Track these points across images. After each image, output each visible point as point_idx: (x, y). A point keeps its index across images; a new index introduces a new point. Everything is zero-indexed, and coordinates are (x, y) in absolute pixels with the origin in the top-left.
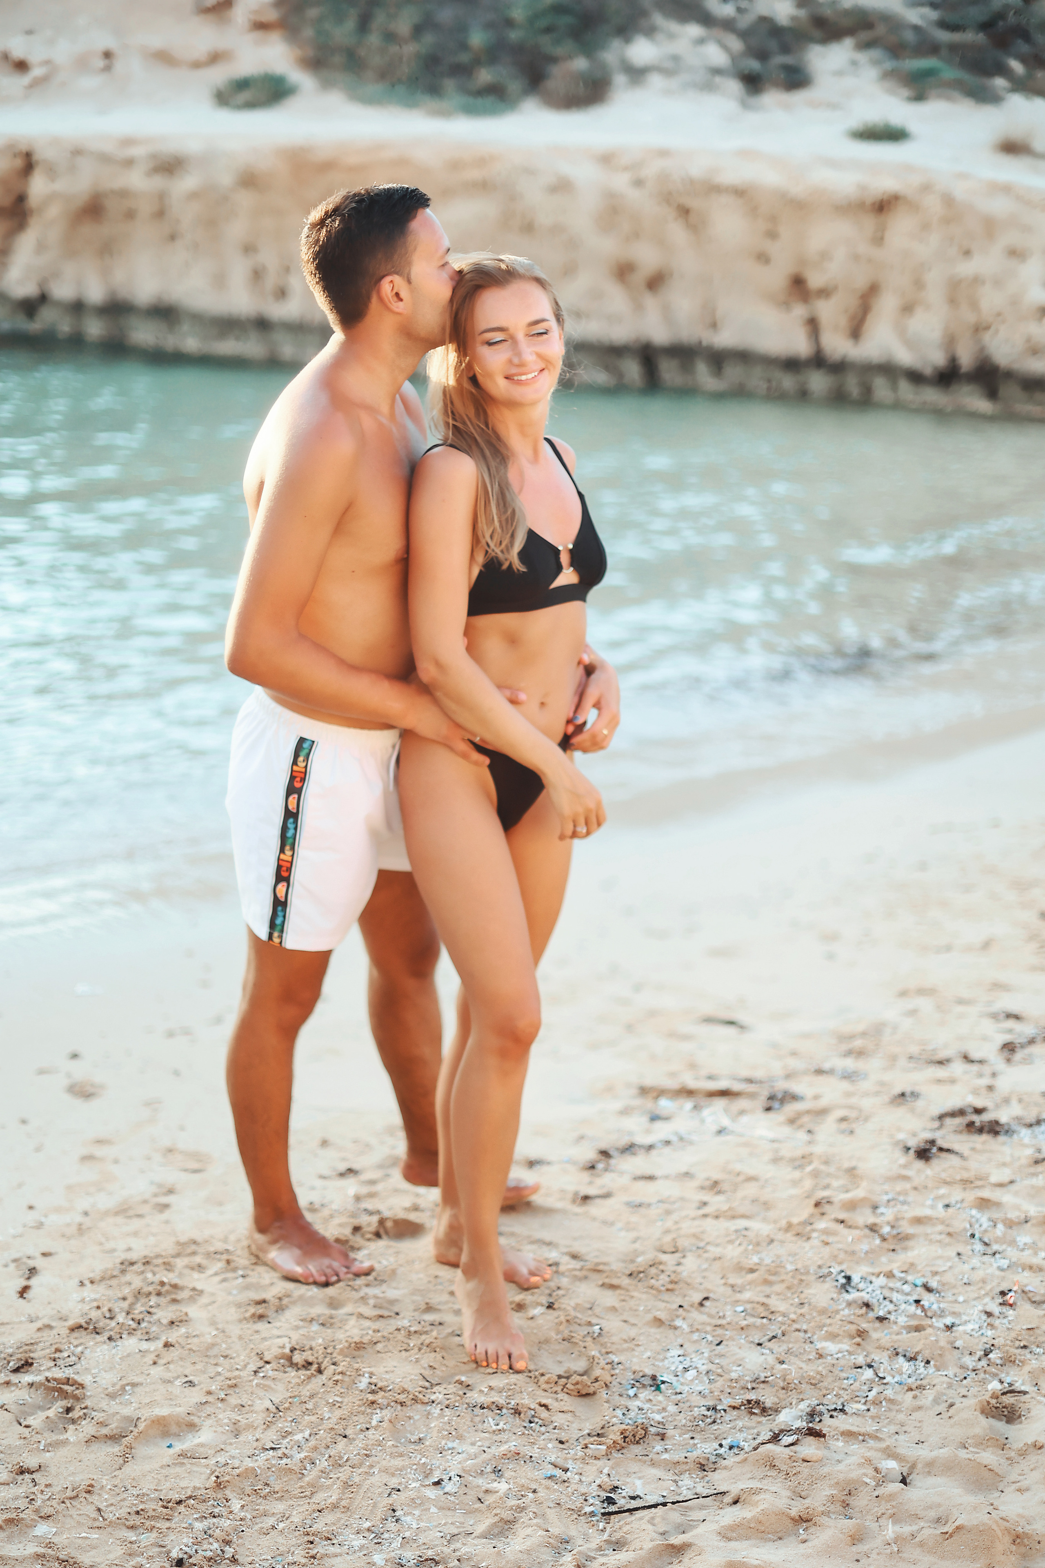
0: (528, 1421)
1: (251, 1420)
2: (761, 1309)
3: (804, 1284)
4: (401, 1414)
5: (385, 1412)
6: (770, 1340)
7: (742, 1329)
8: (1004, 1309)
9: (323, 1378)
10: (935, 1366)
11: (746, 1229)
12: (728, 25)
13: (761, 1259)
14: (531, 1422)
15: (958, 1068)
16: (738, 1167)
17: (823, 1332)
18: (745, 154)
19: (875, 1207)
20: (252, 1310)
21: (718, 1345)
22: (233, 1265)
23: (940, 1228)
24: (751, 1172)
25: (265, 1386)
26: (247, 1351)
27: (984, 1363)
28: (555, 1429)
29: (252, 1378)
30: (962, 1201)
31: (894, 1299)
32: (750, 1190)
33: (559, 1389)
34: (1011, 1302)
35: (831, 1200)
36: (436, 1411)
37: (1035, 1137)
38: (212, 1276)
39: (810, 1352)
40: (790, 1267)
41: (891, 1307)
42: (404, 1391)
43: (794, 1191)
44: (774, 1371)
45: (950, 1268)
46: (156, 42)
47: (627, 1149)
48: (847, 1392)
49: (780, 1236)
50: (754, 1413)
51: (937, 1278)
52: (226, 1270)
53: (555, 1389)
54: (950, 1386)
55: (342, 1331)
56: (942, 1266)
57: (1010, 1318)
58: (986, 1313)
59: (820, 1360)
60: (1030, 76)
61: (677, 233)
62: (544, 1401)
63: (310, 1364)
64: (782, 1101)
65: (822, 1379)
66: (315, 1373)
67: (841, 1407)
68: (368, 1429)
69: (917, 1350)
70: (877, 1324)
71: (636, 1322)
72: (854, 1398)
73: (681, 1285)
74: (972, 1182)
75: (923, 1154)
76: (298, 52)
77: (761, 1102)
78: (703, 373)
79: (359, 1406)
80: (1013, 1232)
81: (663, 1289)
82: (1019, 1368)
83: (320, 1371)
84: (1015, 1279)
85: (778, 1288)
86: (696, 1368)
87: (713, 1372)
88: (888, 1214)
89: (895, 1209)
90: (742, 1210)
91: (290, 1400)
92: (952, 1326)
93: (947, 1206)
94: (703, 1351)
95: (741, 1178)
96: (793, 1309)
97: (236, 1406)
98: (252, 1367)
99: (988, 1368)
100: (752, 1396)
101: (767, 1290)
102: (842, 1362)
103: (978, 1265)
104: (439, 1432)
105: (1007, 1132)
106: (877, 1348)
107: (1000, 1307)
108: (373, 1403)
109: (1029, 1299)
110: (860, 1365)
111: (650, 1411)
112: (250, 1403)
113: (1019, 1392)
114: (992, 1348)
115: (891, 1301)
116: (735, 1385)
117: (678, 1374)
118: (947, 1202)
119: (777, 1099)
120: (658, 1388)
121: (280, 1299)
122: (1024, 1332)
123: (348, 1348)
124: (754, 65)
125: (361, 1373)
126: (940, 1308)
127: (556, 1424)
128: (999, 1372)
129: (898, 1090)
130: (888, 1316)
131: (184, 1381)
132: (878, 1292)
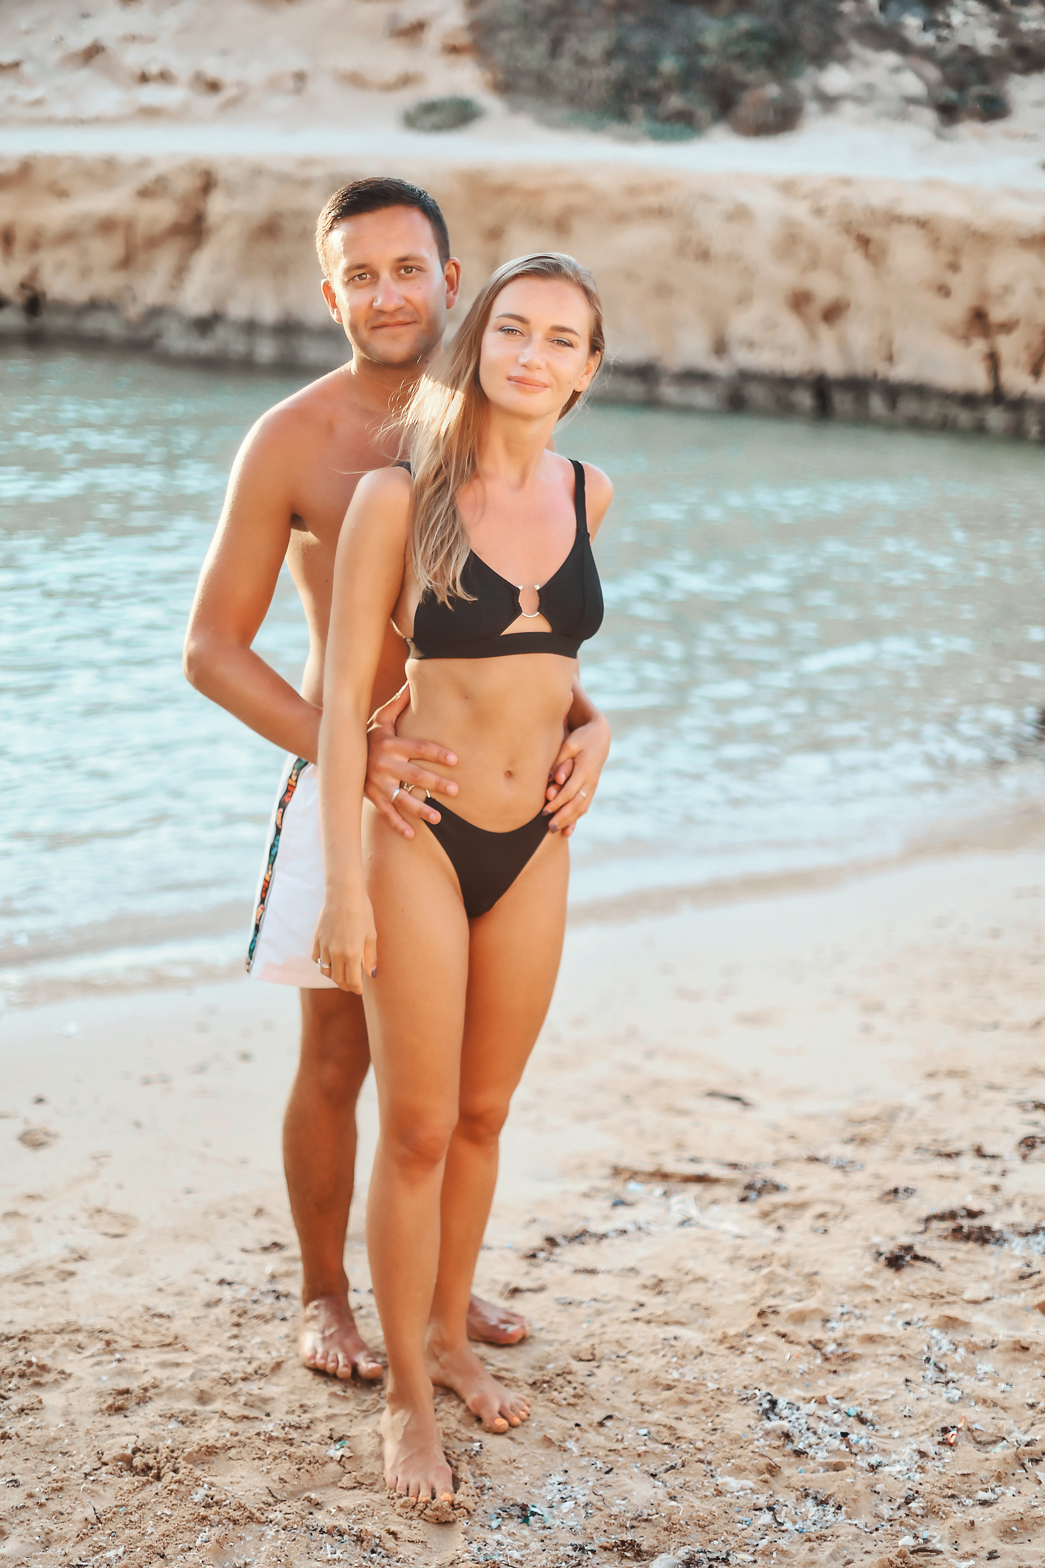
0: (369, 1551)
1: (64, 1531)
2: (666, 1433)
3: (723, 1407)
4: (231, 1534)
5: (214, 1530)
6: (667, 1470)
7: (639, 1455)
8: (942, 1449)
9: (159, 1485)
10: (846, 1512)
11: (675, 1338)
12: (927, 54)
13: (683, 1375)
14: (373, 1552)
15: (967, 1162)
16: (690, 1264)
17: (730, 1465)
18: (931, 184)
19: (826, 1321)
20: (110, 1401)
21: (607, 1473)
22: (114, 1346)
23: (893, 1349)
24: (700, 1271)
25: (92, 1491)
26: (89, 1449)
27: (902, 1512)
28: (398, 1562)
29: (82, 1481)
30: (925, 1319)
31: (819, 1431)
32: (695, 1293)
33: (415, 1514)
34: (952, 1441)
35: (778, 1309)
36: (270, 1532)
37: (1029, 1248)
38: (88, 1357)
39: (708, 1487)
40: (712, 1386)
41: (813, 1439)
42: (240, 1507)
43: (741, 1297)
44: (660, 1509)
45: (893, 1396)
46: (347, 62)
47: (576, 1237)
48: (737, 1539)
49: (713, 1348)
50: (626, 1557)
51: (875, 1408)
52: (105, 1352)
53: (410, 1514)
54: (856, 1538)
55: (201, 1431)
56: (884, 1393)
57: (946, 1460)
58: (920, 1452)
59: (718, 1498)
61: (856, 262)
62: (393, 1528)
63: (150, 1468)
64: (760, 1192)
65: (713, 1521)
66: (152, 1480)
67: (724, 1557)
68: (190, 1549)
69: (829, 1493)
70: (793, 1459)
71: (523, 1441)
72: (742, 1546)
73: (586, 1400)
74: (942, 1297)
75: (895, 1262)
76: (489, 76)
77: (738, 1192)
78: (877, 404)
79: (188, 1521)
80: (975, 1359)
81: (564, 1402)
82: (942, 1521)
83: (158, 1478)
84: (963, 1414)
85: (693, 1409)
86: (575, 1498)
87: (593, 1504)
88: (839, 1328)
89: (848, 1324)
90: (677, 1316)
91: (115, 1509)
92: (878, 1466)
93: (908, 1323)
94: (589, 1479)
95: (690, 1277)
96: (702, 1435)
97: (54, 1513)
98: (87, 1469)
99: (906, 1520)
100: (628, 1537)
101: (680, 1410)
102: (742, 1502)
103: (927, 1394)
104: (268, 1557)
105: (998, 1240)
106: (786, 1487)
107: (938, 1446)
108: (204, 1518)
109: (974, 1439)
110: (761, 1506)
111: (509, 1547)
112: (69, 1510)
113: (931, 1551)
114: (916, 1495)
115: (815, 1433)
116: (613, 1521)
117: (554, 1504)
118: (908, 1319)
119: (755, 1190)
120: (526, 1520)
121: (146, 1390)
122: (957, 1478)
123: (197, 1452)
124: (950, 94)
125: (201, 1483)
126: (868, 1443)
127: (400, 1556)
128: (918, 1525)
129: (891, 1186)
130: (807, 1450)
131: (8, 1480)
132: (803, 1421)
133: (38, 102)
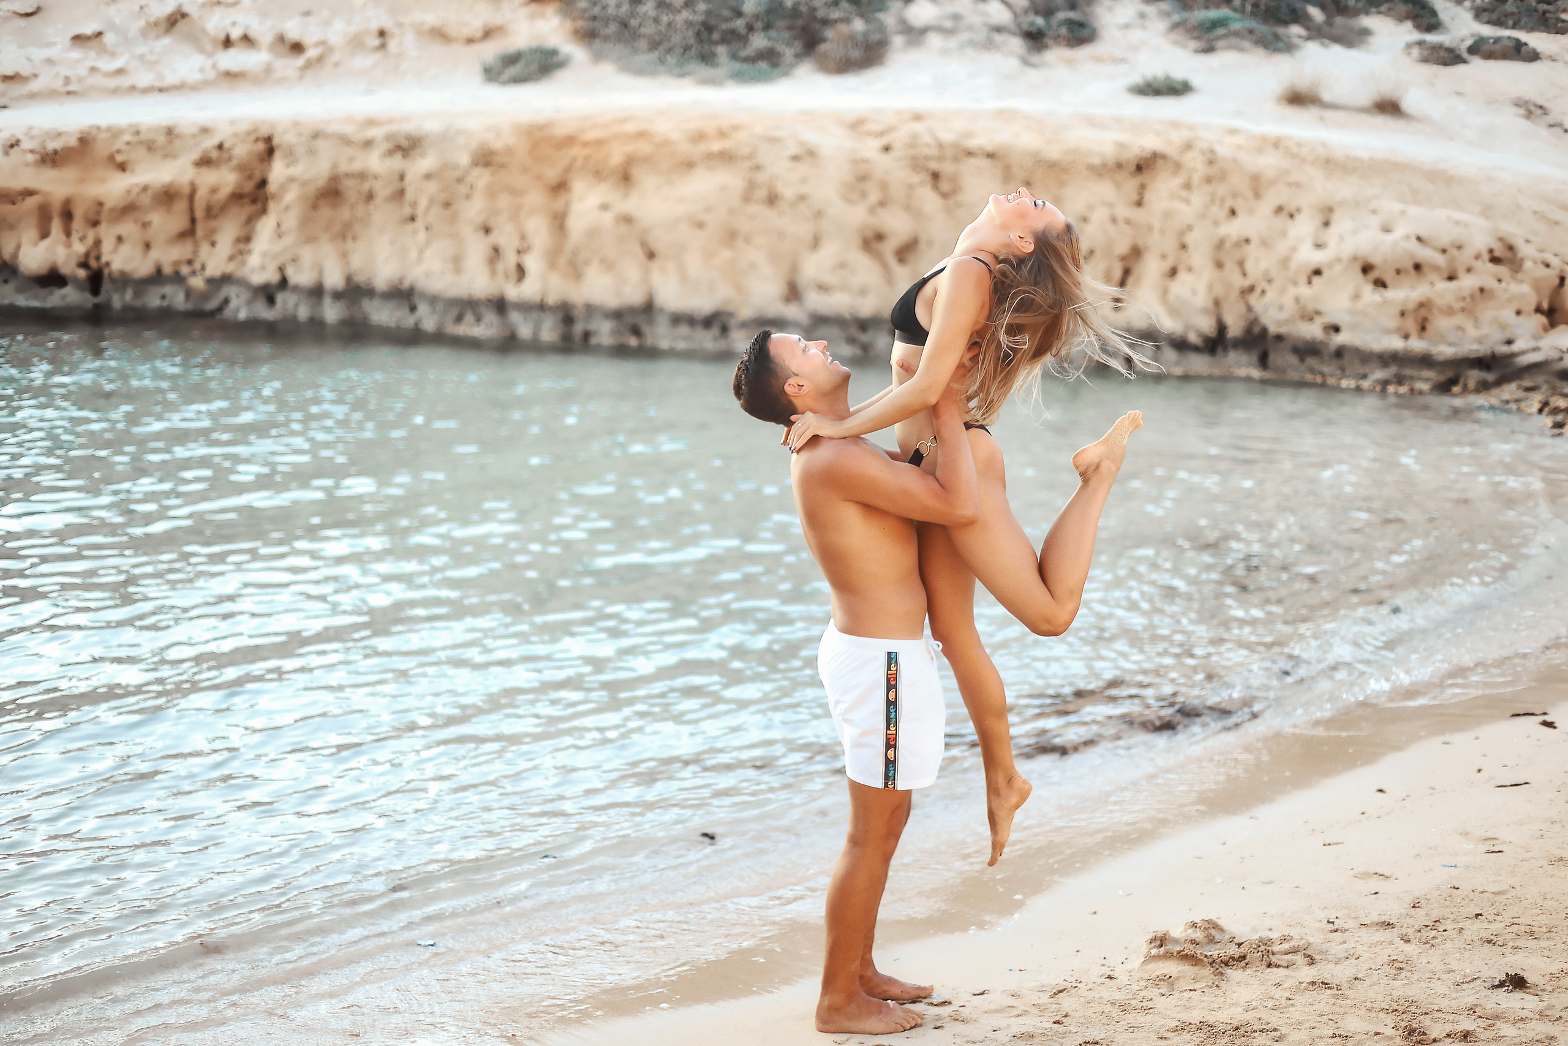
18: (1004, 115)
46: (430, 19)
60: (1329, 23)
61: (928, 199)
124: (1036, 21)
133: (120, 72)
